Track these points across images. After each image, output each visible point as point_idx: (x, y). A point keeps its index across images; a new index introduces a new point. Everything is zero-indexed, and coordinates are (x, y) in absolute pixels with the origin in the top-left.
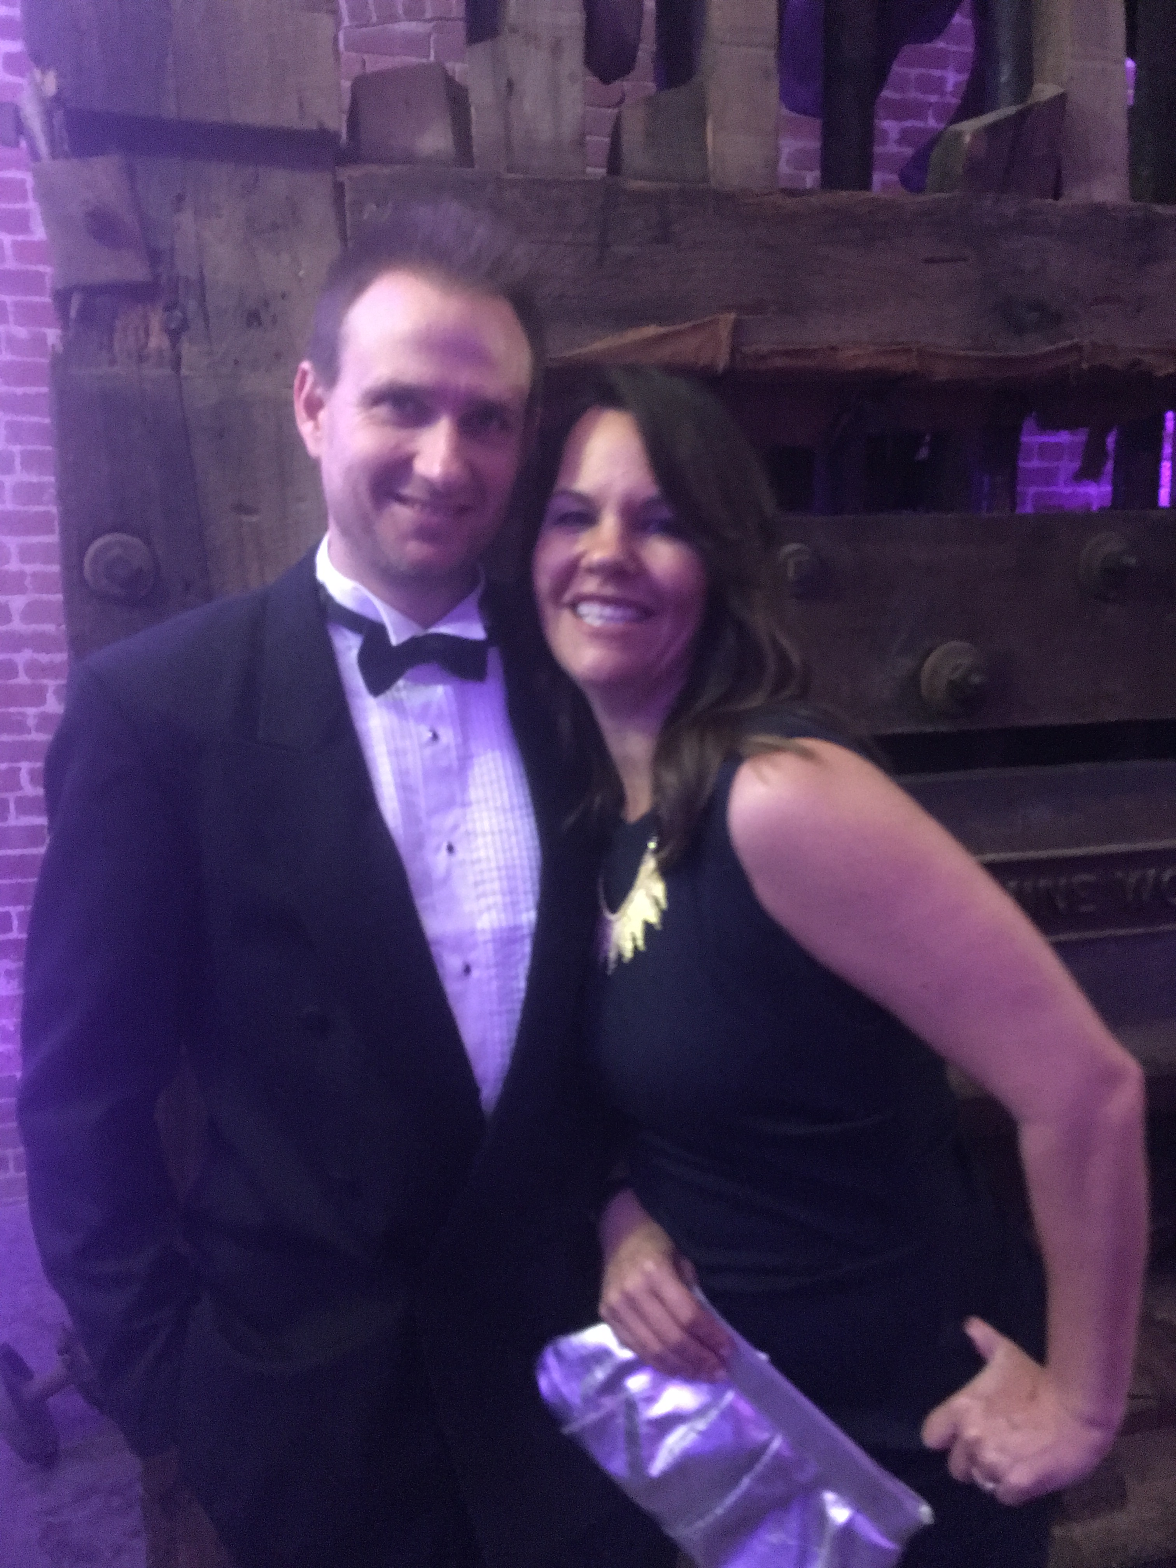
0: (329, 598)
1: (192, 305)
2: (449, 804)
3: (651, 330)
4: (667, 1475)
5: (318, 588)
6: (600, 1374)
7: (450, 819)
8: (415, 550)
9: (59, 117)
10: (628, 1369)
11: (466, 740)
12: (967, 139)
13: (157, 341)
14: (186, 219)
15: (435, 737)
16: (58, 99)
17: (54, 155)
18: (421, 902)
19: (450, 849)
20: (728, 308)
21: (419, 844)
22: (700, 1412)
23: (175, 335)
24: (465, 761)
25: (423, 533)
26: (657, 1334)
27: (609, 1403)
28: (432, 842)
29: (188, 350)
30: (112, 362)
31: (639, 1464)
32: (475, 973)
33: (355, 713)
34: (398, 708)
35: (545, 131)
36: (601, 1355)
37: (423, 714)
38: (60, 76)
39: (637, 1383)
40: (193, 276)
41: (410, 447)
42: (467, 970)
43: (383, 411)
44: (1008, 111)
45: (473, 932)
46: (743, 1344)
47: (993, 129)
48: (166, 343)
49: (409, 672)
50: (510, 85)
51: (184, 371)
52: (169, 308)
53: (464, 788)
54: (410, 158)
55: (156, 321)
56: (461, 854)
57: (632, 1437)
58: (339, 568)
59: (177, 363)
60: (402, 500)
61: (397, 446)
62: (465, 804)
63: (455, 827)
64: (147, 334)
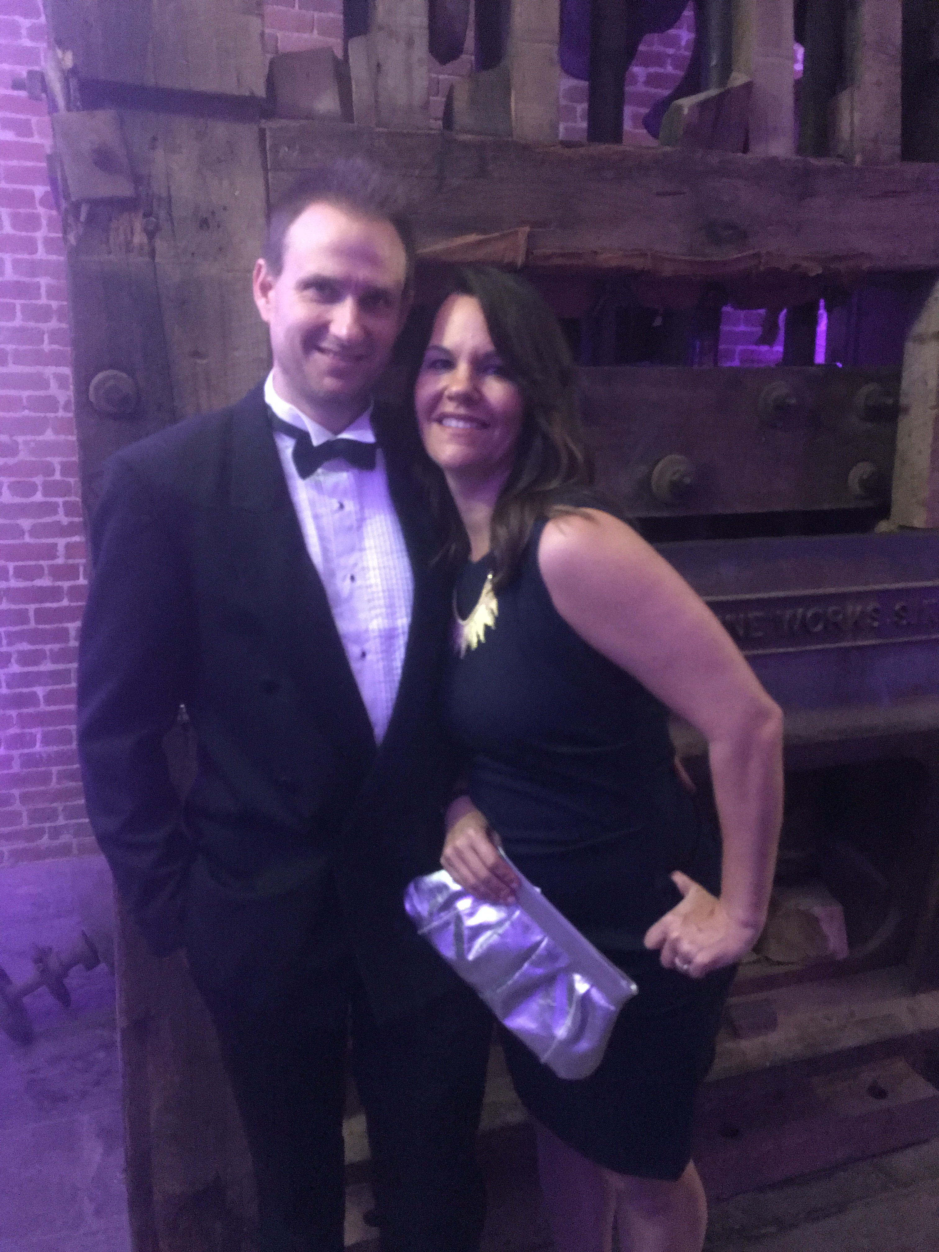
0: (274, 415)
1: (163, 214)
2: (352, 550)
3: (472, 238)
4: (479, 960)
5: (266, 408)
6: (440, 899)
7: (352, 559)
8: (329, 383)
9: (73, 83)
10: (458, 896)
11: (362, 508)
12: (686, 111)
13: (139, 238)
14: (159, 155)
15: (342, 506)
16: (73, 71)
17: (69, 109)
18: (335, 611)
19: (353, 578)
20: (524, 223)
21: (332, 574)
22: (500, 923)
23: (151, 234)
24: (361, 521)
25: (335, 373)
26: (475, 874)
27: (445, 916)
28: (340, 575)
29: (160, 245)
30: (110, 253)
31: (461, 954)
32: (369, 657)
33: (291, 489)
34: (318, 487)
35: (401, 99)
36: (441, 887)
37: (334, 492)
38: (75, 55)
39: (464, 904)
40: (164, 194)
41: (328, 317)
42: (364, 655)
43: (310, 293)
44: (713, 92)
45: (367, 631)
46: (527, 883)
47: (703, 105)
48: (146, 241)
49: (326, 464)
50: (378, 65)
51: (157, 260)
52: (147, 215)
53: (361, 539)
54: (309, 116)
55: (138, 225)
56: (359, 582)
57: (458, 936)
58: (279, 395)
59: (152, 253)
60: (322, 350)
61: (319, 316)
62: (362, 550)
63: (355, 565)
64: (132, 233)
